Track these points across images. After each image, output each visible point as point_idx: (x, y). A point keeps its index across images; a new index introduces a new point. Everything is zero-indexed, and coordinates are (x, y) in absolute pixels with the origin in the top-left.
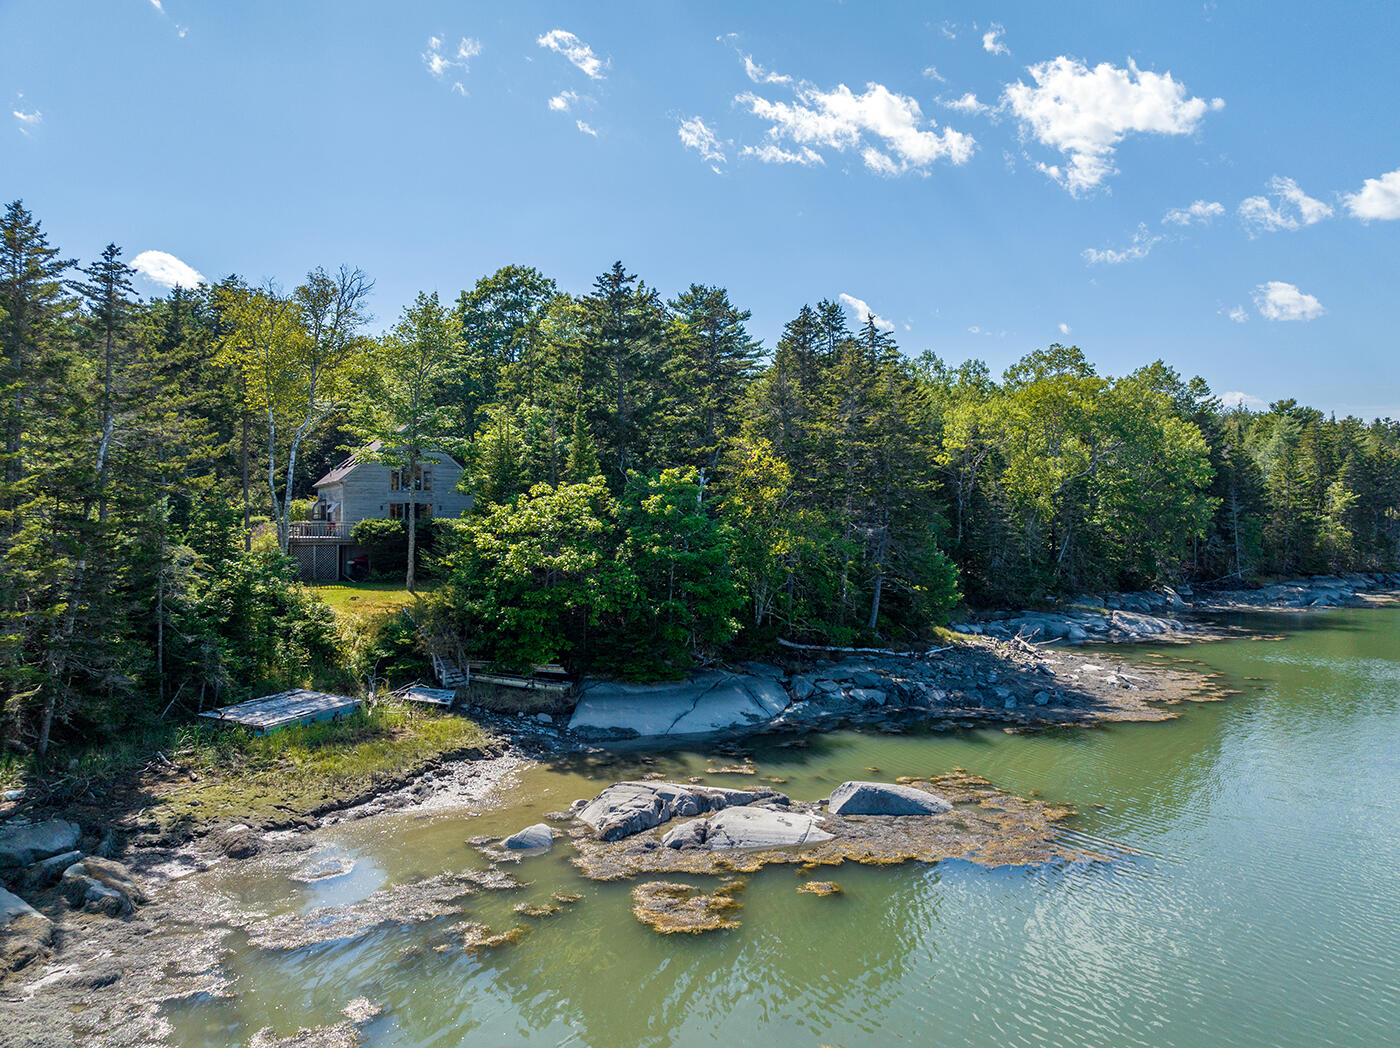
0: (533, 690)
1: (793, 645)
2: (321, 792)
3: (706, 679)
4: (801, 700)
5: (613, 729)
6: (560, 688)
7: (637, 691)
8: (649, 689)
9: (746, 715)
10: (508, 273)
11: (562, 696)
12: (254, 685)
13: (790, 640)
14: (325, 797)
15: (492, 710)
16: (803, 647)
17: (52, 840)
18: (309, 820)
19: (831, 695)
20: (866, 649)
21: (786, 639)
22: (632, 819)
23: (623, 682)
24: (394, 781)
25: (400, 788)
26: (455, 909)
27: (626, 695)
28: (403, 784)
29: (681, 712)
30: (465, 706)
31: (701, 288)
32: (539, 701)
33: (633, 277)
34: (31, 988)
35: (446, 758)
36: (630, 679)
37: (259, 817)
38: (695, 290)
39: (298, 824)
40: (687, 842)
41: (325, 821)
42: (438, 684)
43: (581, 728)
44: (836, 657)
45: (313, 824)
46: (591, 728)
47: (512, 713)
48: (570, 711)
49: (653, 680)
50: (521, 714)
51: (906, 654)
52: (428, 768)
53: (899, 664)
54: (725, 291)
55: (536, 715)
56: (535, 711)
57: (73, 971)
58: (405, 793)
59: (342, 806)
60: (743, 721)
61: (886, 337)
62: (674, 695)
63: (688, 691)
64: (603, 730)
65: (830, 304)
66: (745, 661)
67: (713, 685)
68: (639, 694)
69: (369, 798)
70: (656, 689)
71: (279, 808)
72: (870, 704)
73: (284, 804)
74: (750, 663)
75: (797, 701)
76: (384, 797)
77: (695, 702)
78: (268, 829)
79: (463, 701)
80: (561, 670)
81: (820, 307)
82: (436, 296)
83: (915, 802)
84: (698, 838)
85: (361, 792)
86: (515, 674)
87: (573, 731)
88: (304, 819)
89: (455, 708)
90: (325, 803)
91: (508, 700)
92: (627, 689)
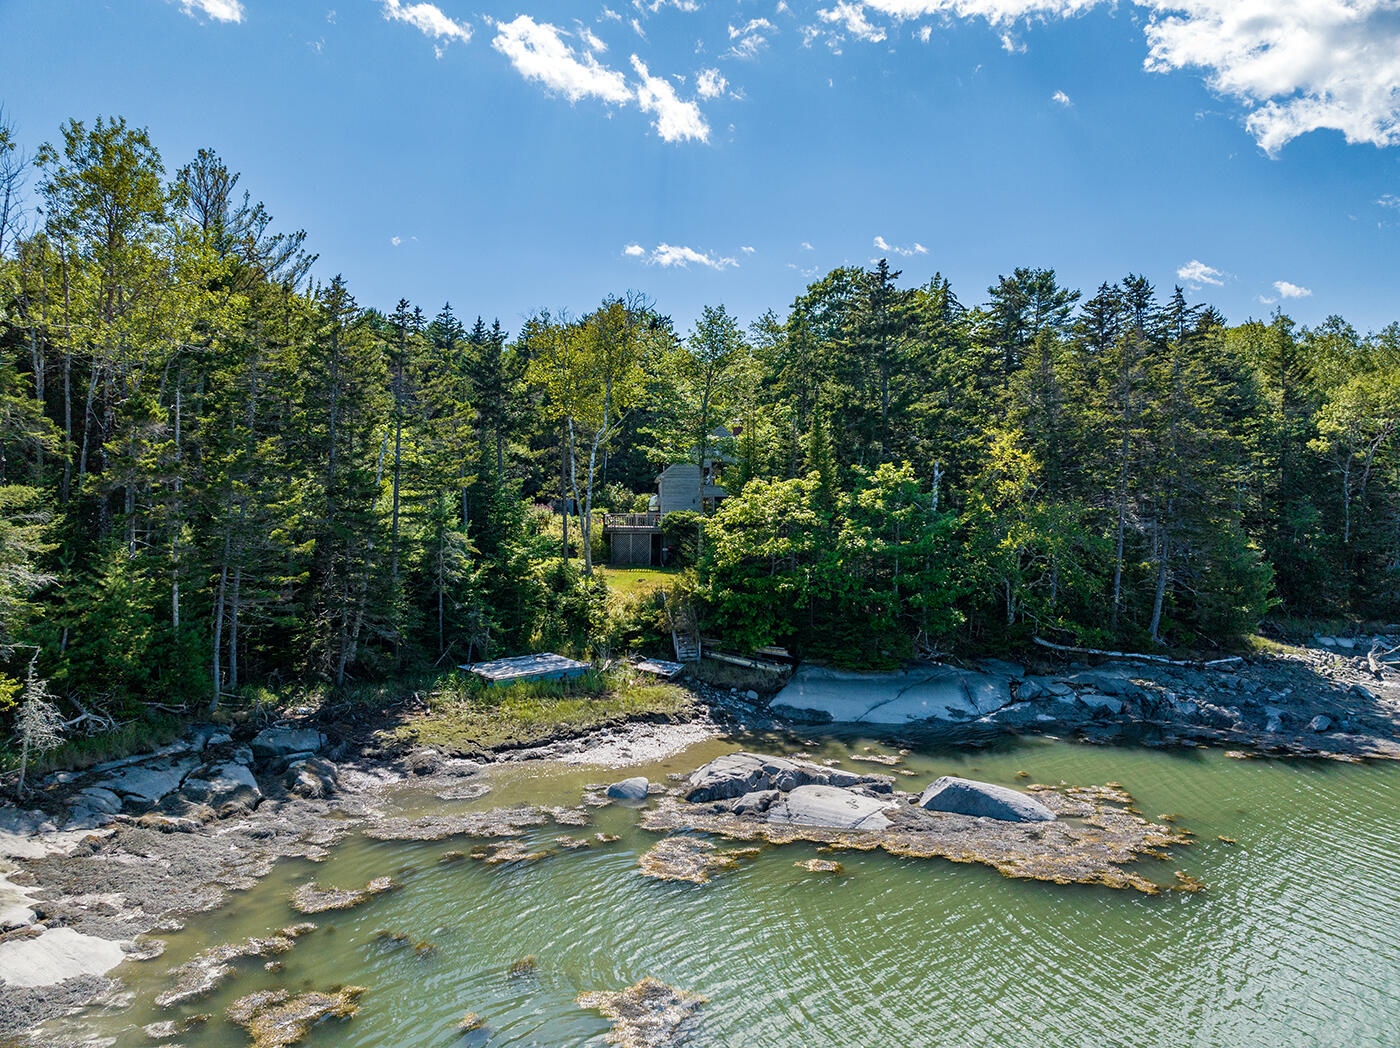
0: (755, 670)
1: (1051, 645)
2: (508, 734)
3: (922, 672)
4: (1023, 701)
5: (810, 711)
6: (777, 669)
7: (845, 677)
8: (859, 677)
9: (953, 710)
10: (837, 275)
11: (776, 676)
12: (514, 646)
13: (1049, 639)
14: (510, 738)
15: (711, 684)
16: (1063, 648)
17: (301, 742)
18: (489, 754)
19: (1060, 699)
20: (1136, 655)
21: (1043, 638)
22: (721, 783)
23: (833, 668)
24: (571, 732)
25: (575, 738)
26: (519, 832)
27: (835, 680)
28: (578, 735)
29: (880, 700)
30: (688, 679)
31: (1026, 272)
32: (751, 679)
33: (897, 274)
34: (221, 831)
35: (632, 719)
36: (839, 665)
37: (451, 746)
38: (1018, 274)
39: (477, 755)
40: (748, 808)
41: (502, 756)
42: (673, 657)
43: (779, 707)
44: (1096, 662)
45: (490, 758)
46: (789, 708)
47: (725, 688)
48: (776, 691)
49: (863, 668)
50: (733, 690)
51: (1182, 663)
52: (609, 725)
53: (1168, 673)
54: (1052, 272)
55: (746, 691)
56: (746, 688)
57: (255, 826)
58: (577, 743)
59: (521, 746)
60: (945, 715)
61: (1197, 311)
62: (880, 684)
63: (897, 682)
64: (800, 711)
65: (1138, 279)
66: (985, 657)
67: (927, 677)
68: (847, 681)
69: (545, 743)
70: (866, 677)
71: (470, 741)
72: (1103, 712)
73: (475, 739)
74: (991, 660)
75: (1019, 701)
76: (559, 744)
77: (902, 692)
78: (454, 756)
79: (687, 674)
80: (785, 653)
81: (1127, 283)
82: (721, 308)
83: (1005, 805)
84: (760, 806)
85: (540, 737)
86: (737, 654)
87: (771, 709)
88: (483, 753)
89: (677, 680)
90: (507, 743)
91: (725, 677)
92: (837, 675)
